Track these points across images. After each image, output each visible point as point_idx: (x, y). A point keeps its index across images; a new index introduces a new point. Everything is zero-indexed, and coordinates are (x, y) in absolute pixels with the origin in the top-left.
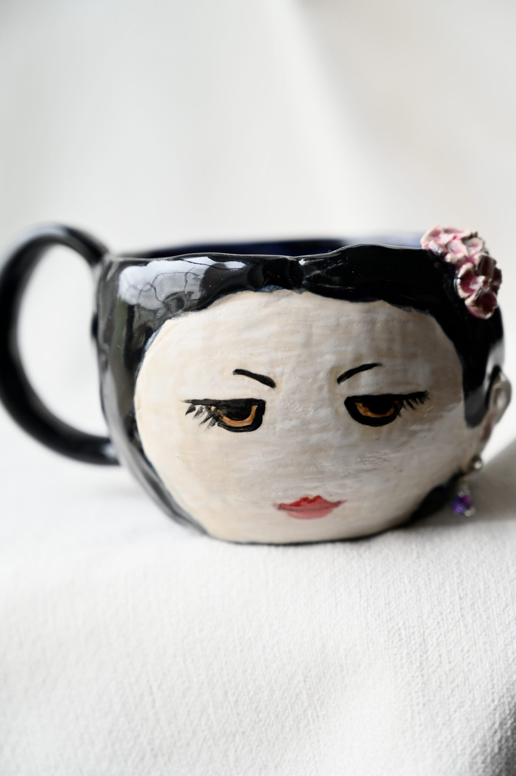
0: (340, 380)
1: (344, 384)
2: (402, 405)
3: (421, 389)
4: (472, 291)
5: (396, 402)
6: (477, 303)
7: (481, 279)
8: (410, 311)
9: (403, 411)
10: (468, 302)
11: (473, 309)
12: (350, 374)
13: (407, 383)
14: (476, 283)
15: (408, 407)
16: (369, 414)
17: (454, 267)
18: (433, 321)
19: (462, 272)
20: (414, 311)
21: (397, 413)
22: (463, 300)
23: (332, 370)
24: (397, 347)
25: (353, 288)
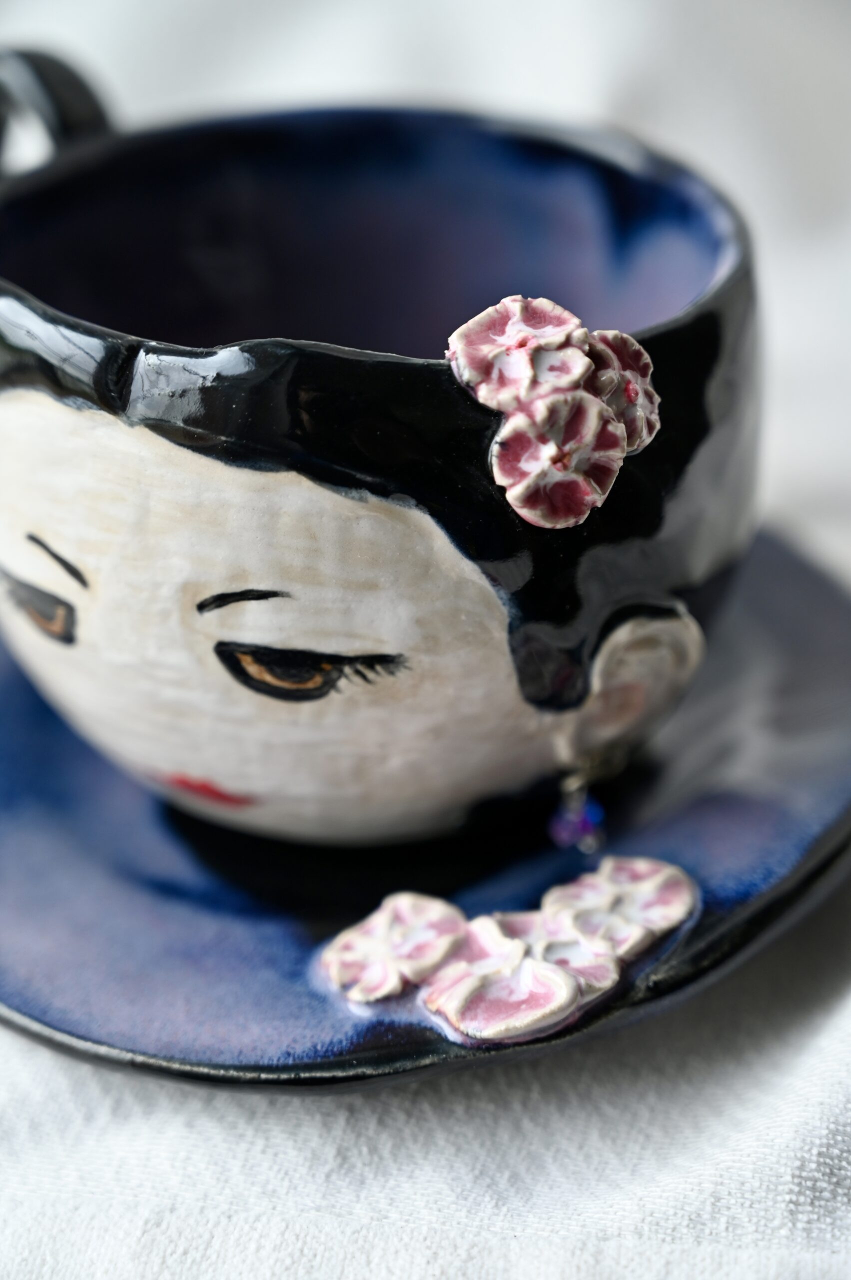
0: (202, 607)
1: (212, 616)
2: (341, 673)
3: (388, 649)
4: (523, 475)
5: (327, 667)
6: (532, 498)
7: (549, 450)
8: (361, 499)
9: (342, 683)
10: (513, 496)
11: (525, 513)
12: (222, 600)
13: (351, 635)
14: (536, 458)
15: (357, 679)
16: (269, 678)
17: (497, 417)
18: (425, 521)
19: (505, 431)
20: (373, 499)
21: (329, 685)
22: (503, 490)
23: (186, 587)
24: (328, 567)
25: (229, 439)
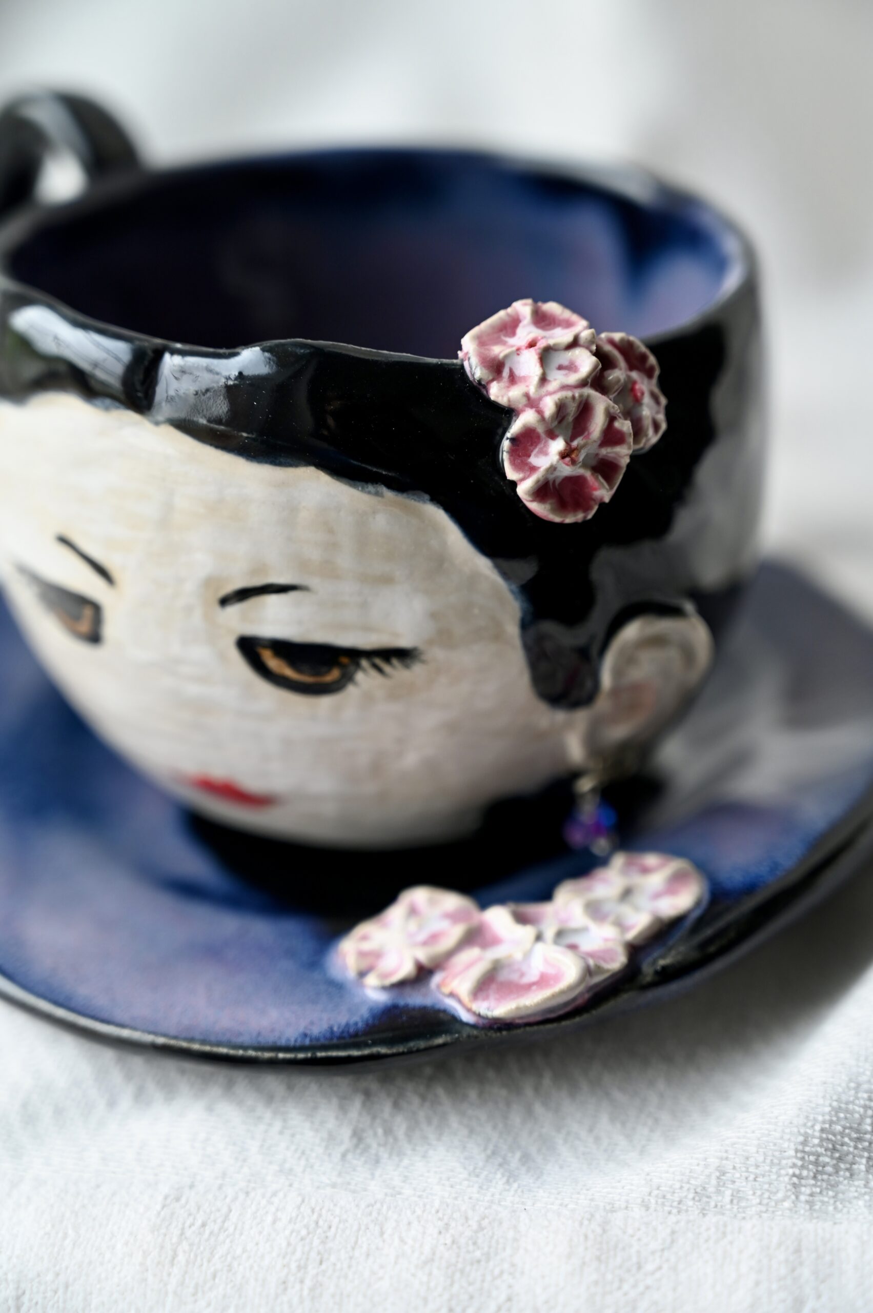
0: (225, 601)
1: (234, 610)
2: (358, 666)
3: (404, 642)
4: (533, 469)
5: (344, 660)
6: (542, 491)
7: (558, 445)
8: (377, 494)
9: (360, 676)
10: (523, 490)
11: (535, 507)
12: (243, 594)
13: (367, 628)
14: (546, 454)
15: (373, 673)
16: (288, 672)
17: (508, 413)
18: (438, 515)
19: (515, 428)
20: (389, 494)
21: (346, 679)
22: (514, 484)
23: (209, 582)
24: (345, 560)
25: (250, 436)
